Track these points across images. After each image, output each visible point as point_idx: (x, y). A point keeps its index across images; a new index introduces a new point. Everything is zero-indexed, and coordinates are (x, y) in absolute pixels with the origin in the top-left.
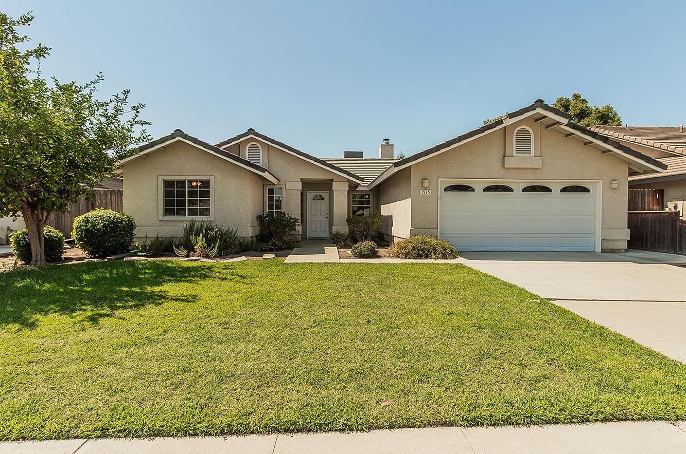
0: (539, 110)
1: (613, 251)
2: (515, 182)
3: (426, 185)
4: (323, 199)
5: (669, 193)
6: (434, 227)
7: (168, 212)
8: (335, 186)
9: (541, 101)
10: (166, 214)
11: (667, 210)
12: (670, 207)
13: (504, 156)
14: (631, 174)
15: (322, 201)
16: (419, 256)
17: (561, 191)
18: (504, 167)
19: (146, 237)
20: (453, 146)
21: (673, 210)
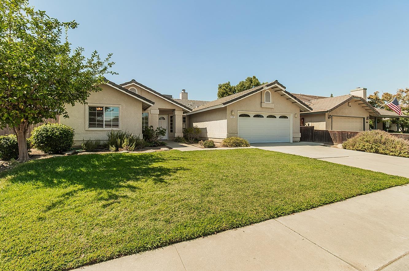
0: (276, 85)
1: (296, 142)
2: (265, 114)
3: (233, 113)
4: (164, 119)
5: (306, 119)
6: (236, 133)
7: (91, 125)
8: (176, 113)
9: (277, 81)
10: (89, 127)
11: (306, 126)
12: (307, 124)
13: (261, 103)
14: (300, 112)
15: (164, 120)
16: (237, 146)
17: (279, 118)
18: (261, 107)
19: (83, 141)
20: (246, 97)
21: (308, 126)
